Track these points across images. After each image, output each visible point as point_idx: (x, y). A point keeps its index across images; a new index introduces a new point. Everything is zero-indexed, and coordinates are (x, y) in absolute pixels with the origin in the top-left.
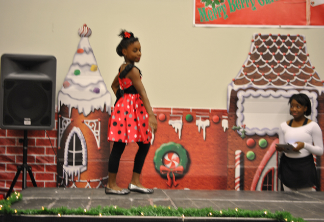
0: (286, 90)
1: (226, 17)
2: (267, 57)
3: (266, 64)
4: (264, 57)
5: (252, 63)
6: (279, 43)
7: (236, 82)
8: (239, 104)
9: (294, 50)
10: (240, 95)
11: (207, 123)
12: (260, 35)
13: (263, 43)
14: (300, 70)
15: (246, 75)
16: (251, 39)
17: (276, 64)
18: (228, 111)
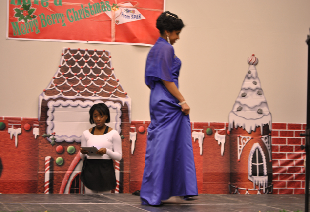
0: (93, 101)
1: (37, 31)
2: (76, 70)
3: (75, 76)
4: (73, 70)
5: (62, 75)
6: (86, 57)
7: (47, 92)
8: (49, 113)
9: (100, 64)
10: (51, 104)
11: (19, 130)
12: (69, 49)
13: (72, 57)
14: (106, 83)
15: (56, 86)
16: (61, 53)
17: (84, 76)
18: (39, 120)
